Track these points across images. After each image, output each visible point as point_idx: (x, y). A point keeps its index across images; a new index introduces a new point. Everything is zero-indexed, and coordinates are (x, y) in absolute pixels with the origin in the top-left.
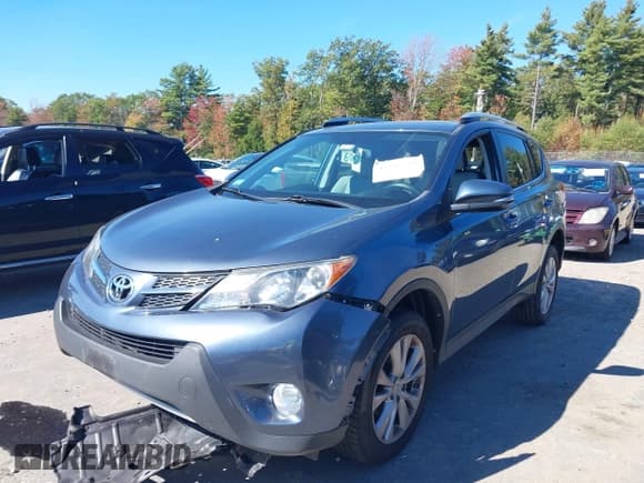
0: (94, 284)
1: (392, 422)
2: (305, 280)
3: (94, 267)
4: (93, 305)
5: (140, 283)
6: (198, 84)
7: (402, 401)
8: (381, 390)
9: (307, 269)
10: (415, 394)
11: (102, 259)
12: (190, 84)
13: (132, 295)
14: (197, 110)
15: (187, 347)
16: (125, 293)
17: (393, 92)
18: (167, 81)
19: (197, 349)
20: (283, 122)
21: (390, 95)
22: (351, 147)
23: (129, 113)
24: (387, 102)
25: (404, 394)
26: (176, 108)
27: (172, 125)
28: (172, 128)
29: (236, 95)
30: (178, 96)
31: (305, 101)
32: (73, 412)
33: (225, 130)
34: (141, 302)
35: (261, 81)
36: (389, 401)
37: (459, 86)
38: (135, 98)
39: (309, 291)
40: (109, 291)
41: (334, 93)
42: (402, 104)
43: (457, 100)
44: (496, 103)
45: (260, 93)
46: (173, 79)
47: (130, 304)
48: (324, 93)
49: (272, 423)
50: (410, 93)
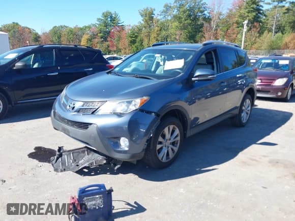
0: (63, 105)
1: (166, 154)
2: (132, 105)
3: (63, 100)
4: (63, 112)
5: (78, 105)
6: (114, 20)
7: (170, 148)
8: (160, 143)
9: (132, 101)
10: (176, 146)
11: (66, 97)
12: (110, 20)
13: (75, 109)
14: (113, 33)
15: (92, 125)
16: (73, 108)
17: (204, 22)
18: (100, 19)
19: (95, 126)
20: (153, 38)
21: (203, 24)
22: (159, 55)
23: (84, 34)
24: (201, 27)
25: (171, 146)
26: (105, 32)
27: (103, 39)
28: (103, 41)
29: (132, 25)
30: (105, 26)
31: (163, 27)
32: (58, 148)
33: (126, 41)
34: (79, 111)
35: (142, 19)
36: (164, 147)
37: (237, 19)
38: (86, 27)
39: (132, 108)
40: (68, 107)
41: (176, 24)
42: (208, 28)
43: (235, 25)
44: (255, 27)
45: (142, 24)
46: (103, 19)
47: (75, 112)
48: (171, 23)
49: (119, 150)
50: (212, 23)
